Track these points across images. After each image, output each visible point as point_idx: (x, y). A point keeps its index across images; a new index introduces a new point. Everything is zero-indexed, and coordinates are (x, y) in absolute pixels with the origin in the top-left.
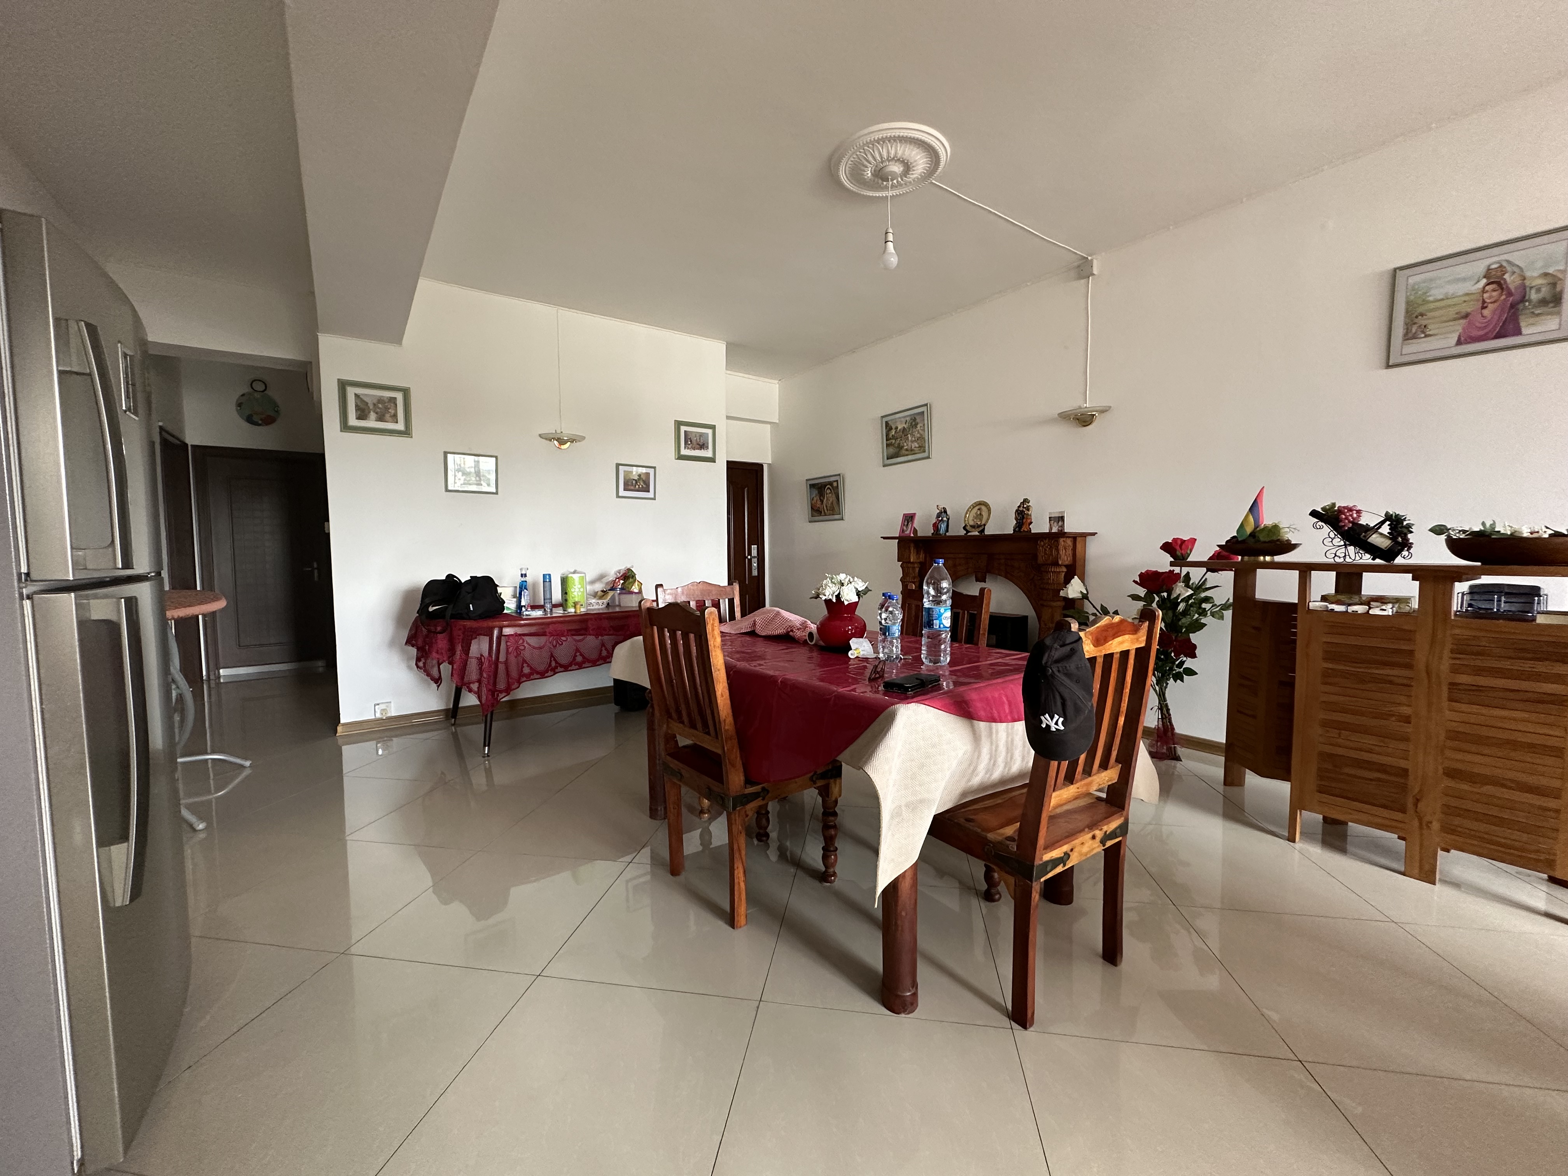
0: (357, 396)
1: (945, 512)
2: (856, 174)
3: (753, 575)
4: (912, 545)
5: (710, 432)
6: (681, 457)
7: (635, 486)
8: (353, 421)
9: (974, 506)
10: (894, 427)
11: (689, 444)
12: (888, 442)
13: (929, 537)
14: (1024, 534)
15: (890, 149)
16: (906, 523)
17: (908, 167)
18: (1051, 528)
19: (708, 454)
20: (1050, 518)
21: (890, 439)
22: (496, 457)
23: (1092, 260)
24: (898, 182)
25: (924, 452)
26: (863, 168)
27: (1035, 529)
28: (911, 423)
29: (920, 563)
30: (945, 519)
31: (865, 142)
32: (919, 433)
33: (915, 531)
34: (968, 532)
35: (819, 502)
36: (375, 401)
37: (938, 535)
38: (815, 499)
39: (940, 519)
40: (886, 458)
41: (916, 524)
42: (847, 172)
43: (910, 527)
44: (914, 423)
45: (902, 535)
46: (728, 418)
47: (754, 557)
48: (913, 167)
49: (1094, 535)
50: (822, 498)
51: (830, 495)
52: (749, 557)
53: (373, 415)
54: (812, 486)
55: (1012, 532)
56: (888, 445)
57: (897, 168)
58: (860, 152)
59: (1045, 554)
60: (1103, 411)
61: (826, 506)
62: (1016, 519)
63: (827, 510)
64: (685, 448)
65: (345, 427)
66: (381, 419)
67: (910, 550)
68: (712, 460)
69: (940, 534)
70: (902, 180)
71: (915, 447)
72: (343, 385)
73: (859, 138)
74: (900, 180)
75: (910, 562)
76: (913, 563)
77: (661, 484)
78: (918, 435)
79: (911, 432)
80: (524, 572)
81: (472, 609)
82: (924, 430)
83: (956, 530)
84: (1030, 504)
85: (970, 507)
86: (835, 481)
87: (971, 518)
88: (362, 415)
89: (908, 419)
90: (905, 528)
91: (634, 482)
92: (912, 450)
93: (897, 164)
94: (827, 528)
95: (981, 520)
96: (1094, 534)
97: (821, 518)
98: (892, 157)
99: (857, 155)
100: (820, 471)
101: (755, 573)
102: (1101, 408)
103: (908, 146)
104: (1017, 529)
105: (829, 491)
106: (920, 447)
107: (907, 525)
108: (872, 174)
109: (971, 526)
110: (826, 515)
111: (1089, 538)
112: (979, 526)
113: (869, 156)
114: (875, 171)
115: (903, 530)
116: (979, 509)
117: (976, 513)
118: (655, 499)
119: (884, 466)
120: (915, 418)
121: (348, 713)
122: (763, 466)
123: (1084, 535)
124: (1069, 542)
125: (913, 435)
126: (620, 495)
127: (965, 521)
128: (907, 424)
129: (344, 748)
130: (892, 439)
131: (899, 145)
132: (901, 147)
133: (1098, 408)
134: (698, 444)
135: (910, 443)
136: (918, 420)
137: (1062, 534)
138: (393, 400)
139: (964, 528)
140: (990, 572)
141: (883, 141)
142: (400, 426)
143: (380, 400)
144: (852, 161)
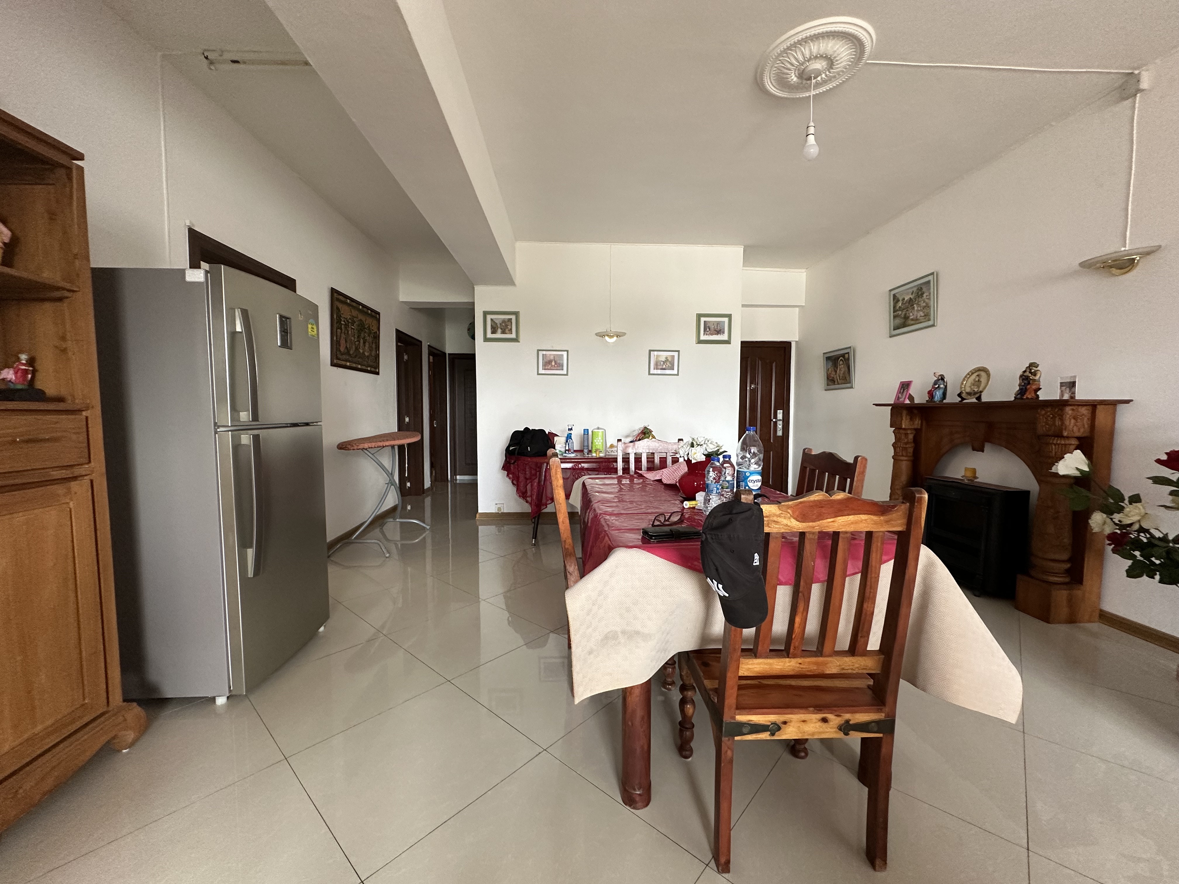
0: (492, 320)
1: (942, 379)
2: (782, 82)
3: (778, 435)
4: (904, 413)
5: (726, 320)
6: (700, 342)
7: (663, 366)
8: (489, 335)
9: (972, 373)
10: (901, 299)
11: (708, 331)
12: (895, 313)
13: (923, 404)
14: (1027, 401)
15: (804, 51)
16: (902, 391)
17: (830, 61)
18: (1062, 395)
19: (725, 337)
20: (1061, 383)
21: (897, 310)
22: (567, 351)
23: (1139, 74)
24: (826, 76)
25: (929, 320)
26: (785, 76)
27: (1043, 396)
28: (918, 293)
29: (916, 429)
30: (942, 386)
31: (776, 55)
32: (924, 302)
33: (911, 398)
34: (963, 399)
35: (834, 373)
36: (501, 322)
37: (932, 402)
38: (830, 370)
39: (936, 386)
40: (892, 328)
41: (912, 391)
42: (774, 84)
43: (905, 394)
44: (920, 293)
45: (898, 402)
46: (743, 306)
47: (780, 420)
48: (835, 57)
49: (1129, 403)
50: (835, 369)
51: (842, 366)
52: (774, 420)
53: (499, 331)
54: (828, 359)
55: (1013, 399)
56: (895, 317)
57: (819, 65)
58: (778, 64)
59: (1047, 423)
60: (1147, 253)
61: (839, 377)
62: (1019, 385)
63: (840, 379)
64: (704, 334)
65: (486, 339)
66: (503, 332)
67: (902, 417)
68: (728, 342)
69: (934, 402)
70: (830, 72)
71: (921, 316)
72: (485, 314)
73: (769, 53)
74: (827, 73)
75: (901, 428)
76: (904, 429)
77: (685, 362)
78: (924, 304)
79: (917, 302)
80: (570, 427)
81: (529, 450)
82: (929, 299)
83: (952, 398)
84: (1038, 369)
85: (968, 374)
86: (846, 353)
87: (968, 384)
88: (494, 332)
89: (915, 289)
90: (900, 395)
91: (662, 363)
92: (917, 320)
93: (816, 61)
94: (842, 395)
95: (979, 387)
96: (1127, 402)
97: (837, 386)
98: (808, 57)
99: (775, 67)
100: (835, 345)
101: (780, 433)
102: (1146, 250)
103: (821, 41)
104: (1019, 396)
105: (841, 362)
106: (925, 315)
107: (903, 392)
108: (798, 78)
109: (967, 393)
110: (838, 384)
111: (1120, 407)
112: (975, 393)
113: (787, 64)
114: (799, 74)
115: (898, 397)
116: (978, 376)
117: (974, 380)
118: (678, 375)
119: (890, 337)
120: (921, 288)
121: (483, 508)
122: (791, 343)
123: (1113, 404)
124: (1084, 411)
125: (918, 304)
126: (651, 373)
127: (961, 388)
128: (914, 295)
129: (480, 527)
130: (900, 310)
131: (811, 44)
132: (814, 46)
133: (1140, 250)
134: (716, 331)
135: (916, 313)
136: (924, 290)
137: (1072, 402)
138: (510, 320)
139: (959, 395)
140: (989, 441)
141: (794, 46)
142: (513, 336)
143: (504, 321)
144: (773, 74)
